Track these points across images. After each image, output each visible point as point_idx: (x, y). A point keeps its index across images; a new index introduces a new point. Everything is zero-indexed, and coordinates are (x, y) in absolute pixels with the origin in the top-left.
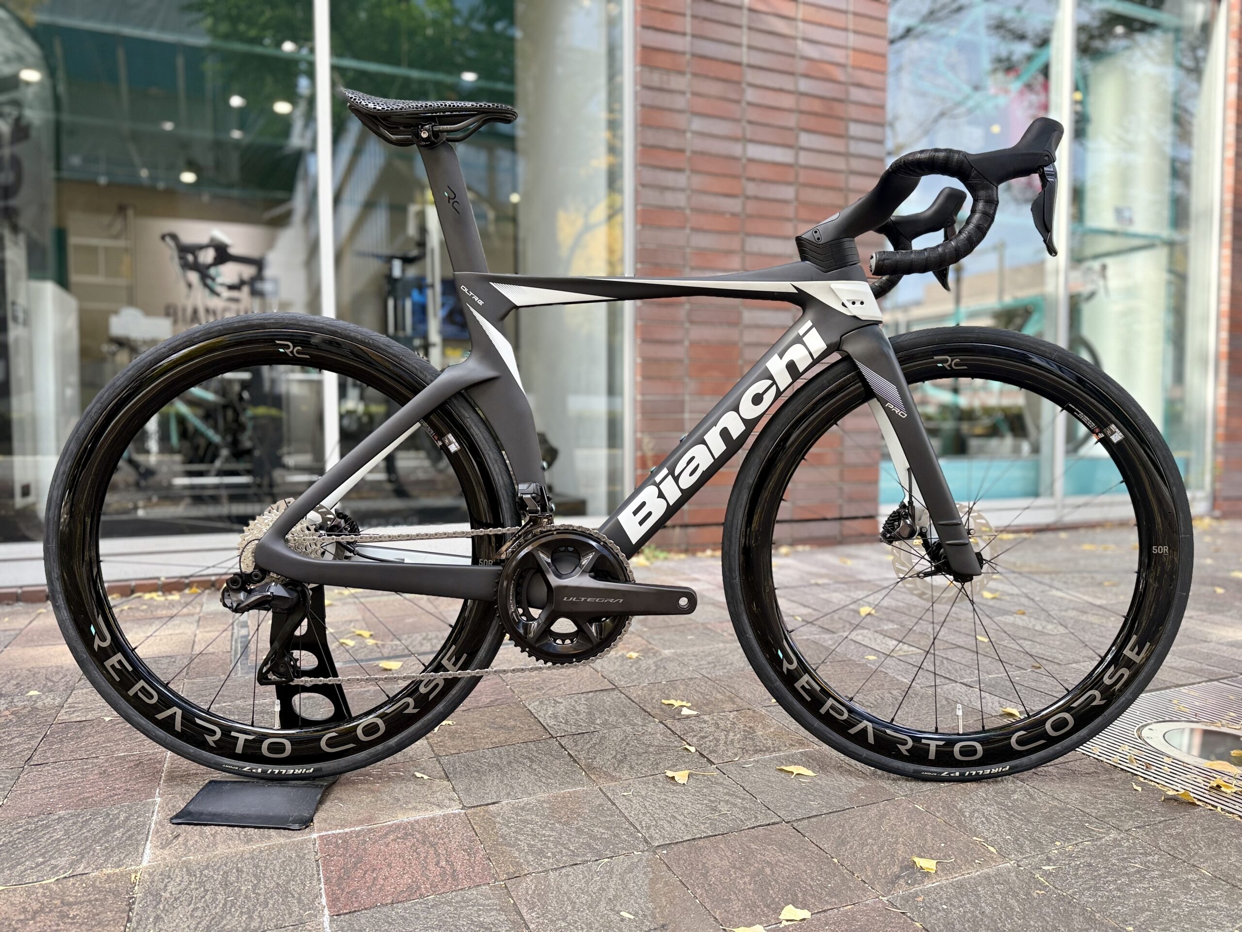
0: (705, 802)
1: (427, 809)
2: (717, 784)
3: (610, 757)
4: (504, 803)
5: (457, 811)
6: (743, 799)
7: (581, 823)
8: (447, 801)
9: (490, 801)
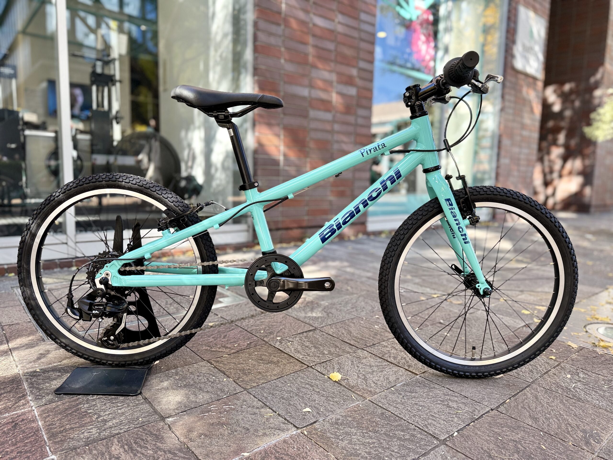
0: (439, 402)
1: (274, 435)
2: (432, 388)
3: (356, 377)
4: (321, 419)
5: (295, 433)
6: (456, 397)
7: (384, 430)
8: (282, 425)
9: (312, 422)
